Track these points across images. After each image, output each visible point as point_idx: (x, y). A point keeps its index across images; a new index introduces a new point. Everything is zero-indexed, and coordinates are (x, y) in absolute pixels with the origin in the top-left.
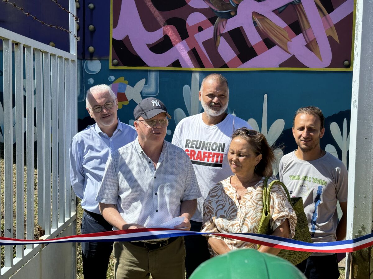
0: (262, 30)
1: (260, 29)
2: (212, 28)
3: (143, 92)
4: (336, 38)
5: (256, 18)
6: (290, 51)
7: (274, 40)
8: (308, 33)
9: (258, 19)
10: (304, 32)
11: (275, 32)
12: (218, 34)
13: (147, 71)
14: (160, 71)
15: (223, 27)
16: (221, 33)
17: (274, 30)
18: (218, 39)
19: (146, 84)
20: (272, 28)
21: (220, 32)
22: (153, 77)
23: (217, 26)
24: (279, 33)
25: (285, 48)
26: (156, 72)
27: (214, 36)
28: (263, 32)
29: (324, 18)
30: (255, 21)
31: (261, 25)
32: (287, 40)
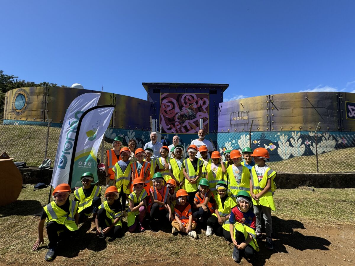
15: (183, 125)
17: (193, 126)
22: (168, 135)
28: (190, 126)
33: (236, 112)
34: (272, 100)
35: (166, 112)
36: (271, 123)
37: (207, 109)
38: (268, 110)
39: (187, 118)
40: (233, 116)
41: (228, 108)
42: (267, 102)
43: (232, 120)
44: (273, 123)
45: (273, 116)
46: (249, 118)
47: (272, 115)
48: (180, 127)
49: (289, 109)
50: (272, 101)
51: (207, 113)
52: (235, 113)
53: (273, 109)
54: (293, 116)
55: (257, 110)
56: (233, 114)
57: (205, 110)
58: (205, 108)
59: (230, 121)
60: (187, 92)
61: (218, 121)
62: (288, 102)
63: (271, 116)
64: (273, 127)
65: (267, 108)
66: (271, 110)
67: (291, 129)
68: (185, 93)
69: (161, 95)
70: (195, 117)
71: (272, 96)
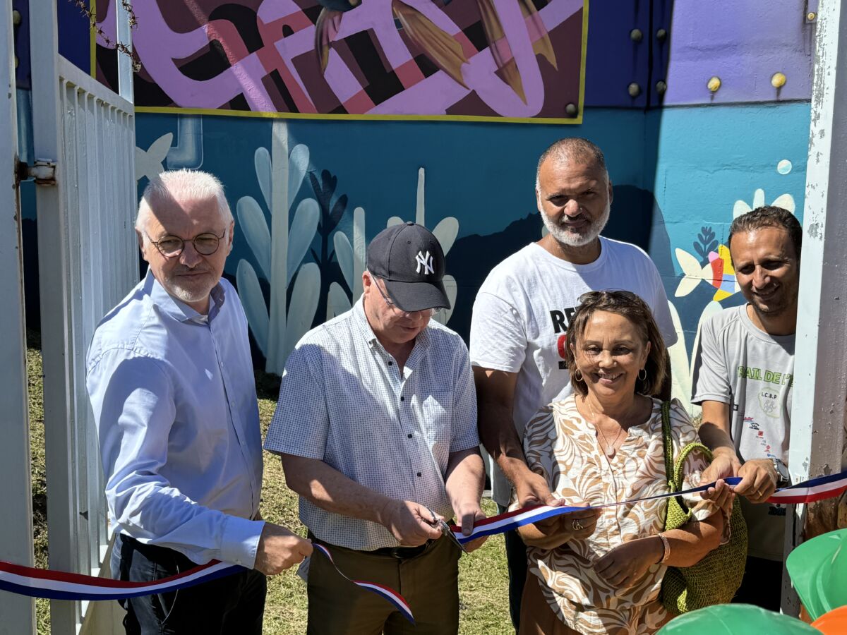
0: (412, 37)
1: (409, 36)
2: (312, 29)
3: (168, 161)
4: (552, 60)
5: (400, 14)
6: (465, 82)
7: (436, 58)
8: (499, 46)
9: (403, 15)
10: (493, 45)
11: (437, 42)
12: (325, 42)
13: (175, 116)
14: (205, 117)
15: (335, 28)
16: (331, 41)
17: (437, 39)
18: (325, 53)
19: (174, 143)
20: (433, 36)
21: (328, 40)
22: (189, 129)
23: (322, 26)
24: (446, 45)
25: (458, 78)
26: (196, 120)
27: (316, 46)
28: (414, 42)
29: (529, 18)
30: (398, 20)
31: (410, 26)
32: (461, 61)
48: (310, 46)
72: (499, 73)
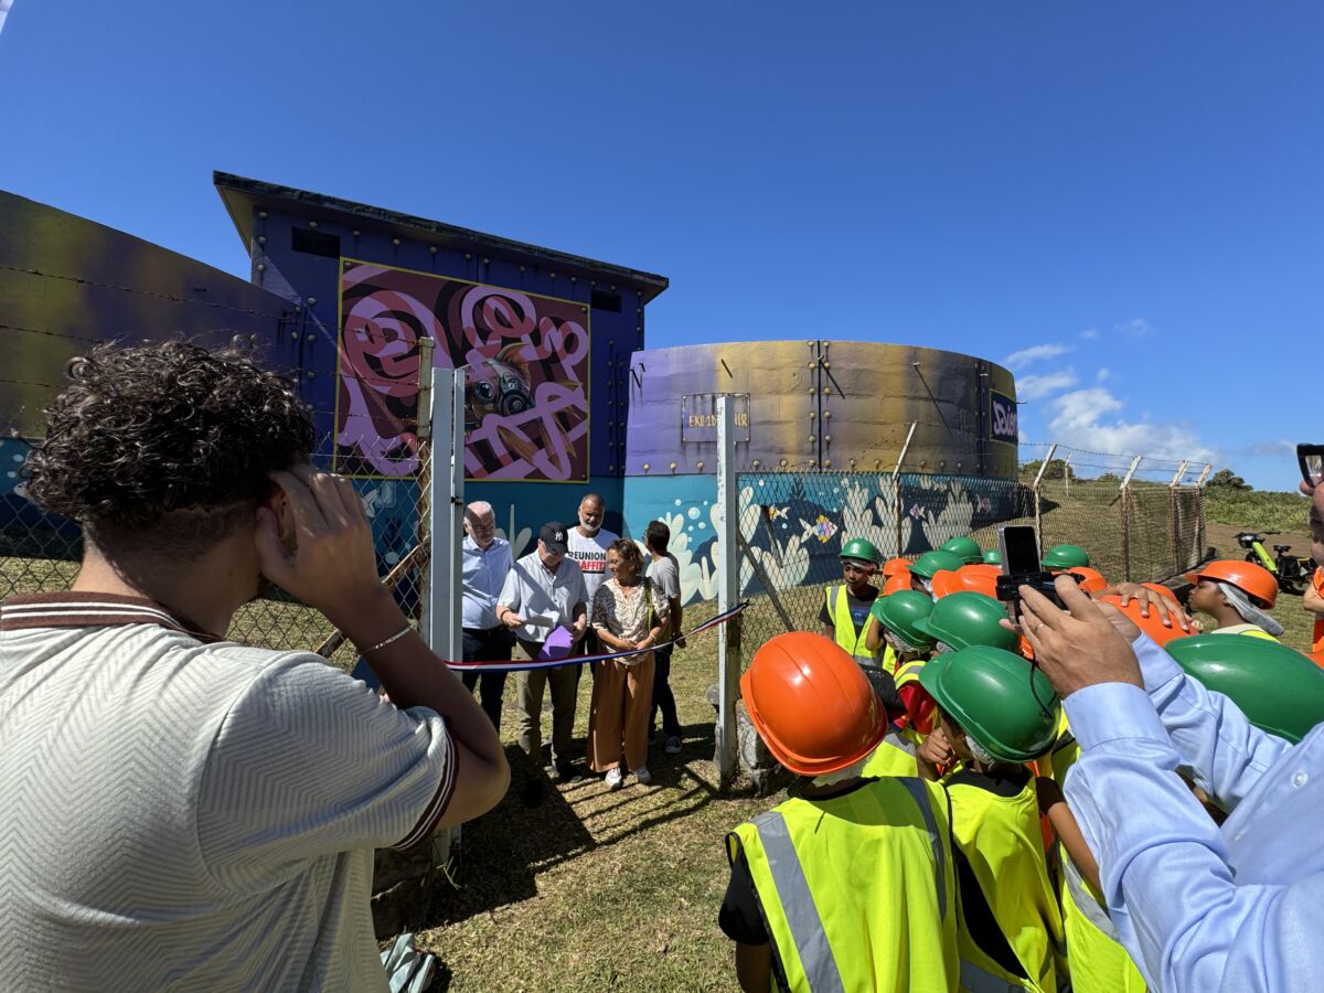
1: (506, 442)
3: (376, 503)
6: (533, 464)
7: (519, 453)
8: (550, 448)
9: (502, 432)
10: (547, 447)
11: (519, 445)
13: (381, 480)
19: (380, 494)
20: (517, 443)
22: (389, 487)
24: (524, 447)
25: (530, 462)
26: (392, 482)
28: (508, 445)
29: (563, 436)
30: (500, 434)
31: (507, 438)
32: (531, 454)
33: (702, 396)
34: (827, 361)
35: (374, 363)
36: (824, 445)
37: (579, 369)
38: (813, 394)
39: (490, 407)
40: (691, 410)
41: (671, 376)
42: (812, 365)
43: (688, 426)
44: (828, 443)
45: (829, 417)
46: (754, 420)
47: (827, 414)
49: (873, 399)
50: (827, 365)
51: (580, 390)
52: (698, 398)
53: (828, 395)
54: (882, 424)
55: (778, 392)
56: (689, 402)
57: (572, 375)
58: (573, 367)
59: (678, 432)
60: (487, 282)
61: (628, 427)
62: (870, 371)
63: (823, 419)
64: (829, 458)
65: (812, 390)
66: (824, 398)
67: (877, 467)
68: (480, 285)
69: (347, 269)
70: (528, 403)
71: (827, 347)
72: (550, 460)
